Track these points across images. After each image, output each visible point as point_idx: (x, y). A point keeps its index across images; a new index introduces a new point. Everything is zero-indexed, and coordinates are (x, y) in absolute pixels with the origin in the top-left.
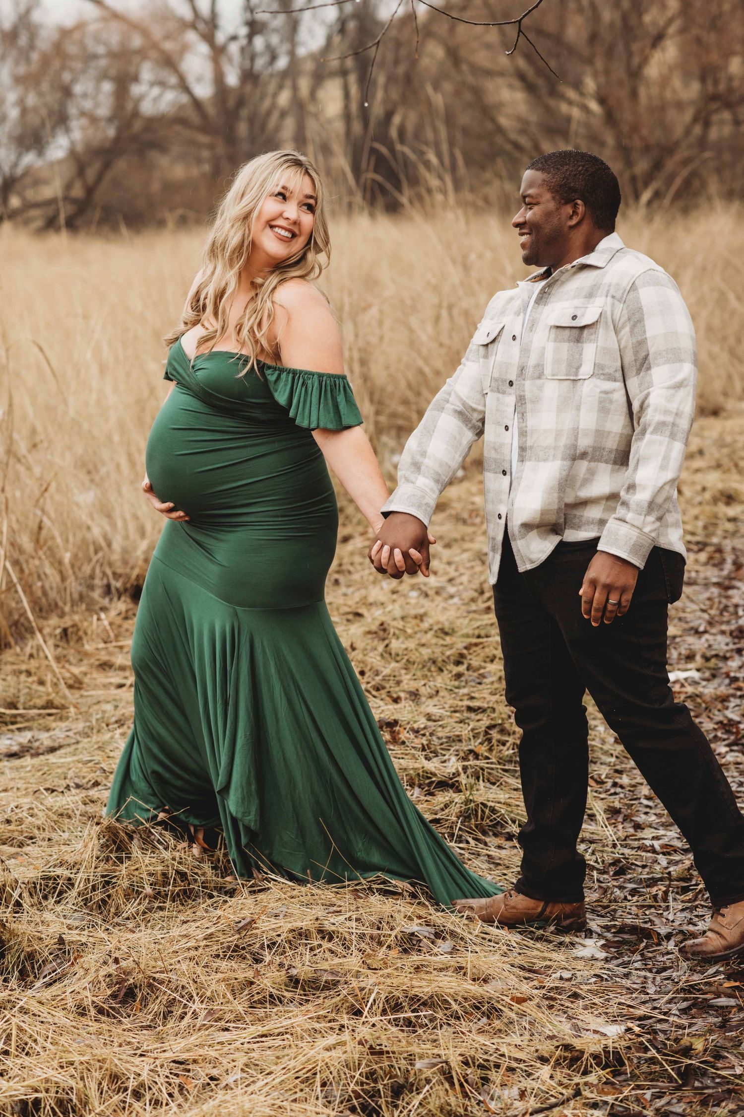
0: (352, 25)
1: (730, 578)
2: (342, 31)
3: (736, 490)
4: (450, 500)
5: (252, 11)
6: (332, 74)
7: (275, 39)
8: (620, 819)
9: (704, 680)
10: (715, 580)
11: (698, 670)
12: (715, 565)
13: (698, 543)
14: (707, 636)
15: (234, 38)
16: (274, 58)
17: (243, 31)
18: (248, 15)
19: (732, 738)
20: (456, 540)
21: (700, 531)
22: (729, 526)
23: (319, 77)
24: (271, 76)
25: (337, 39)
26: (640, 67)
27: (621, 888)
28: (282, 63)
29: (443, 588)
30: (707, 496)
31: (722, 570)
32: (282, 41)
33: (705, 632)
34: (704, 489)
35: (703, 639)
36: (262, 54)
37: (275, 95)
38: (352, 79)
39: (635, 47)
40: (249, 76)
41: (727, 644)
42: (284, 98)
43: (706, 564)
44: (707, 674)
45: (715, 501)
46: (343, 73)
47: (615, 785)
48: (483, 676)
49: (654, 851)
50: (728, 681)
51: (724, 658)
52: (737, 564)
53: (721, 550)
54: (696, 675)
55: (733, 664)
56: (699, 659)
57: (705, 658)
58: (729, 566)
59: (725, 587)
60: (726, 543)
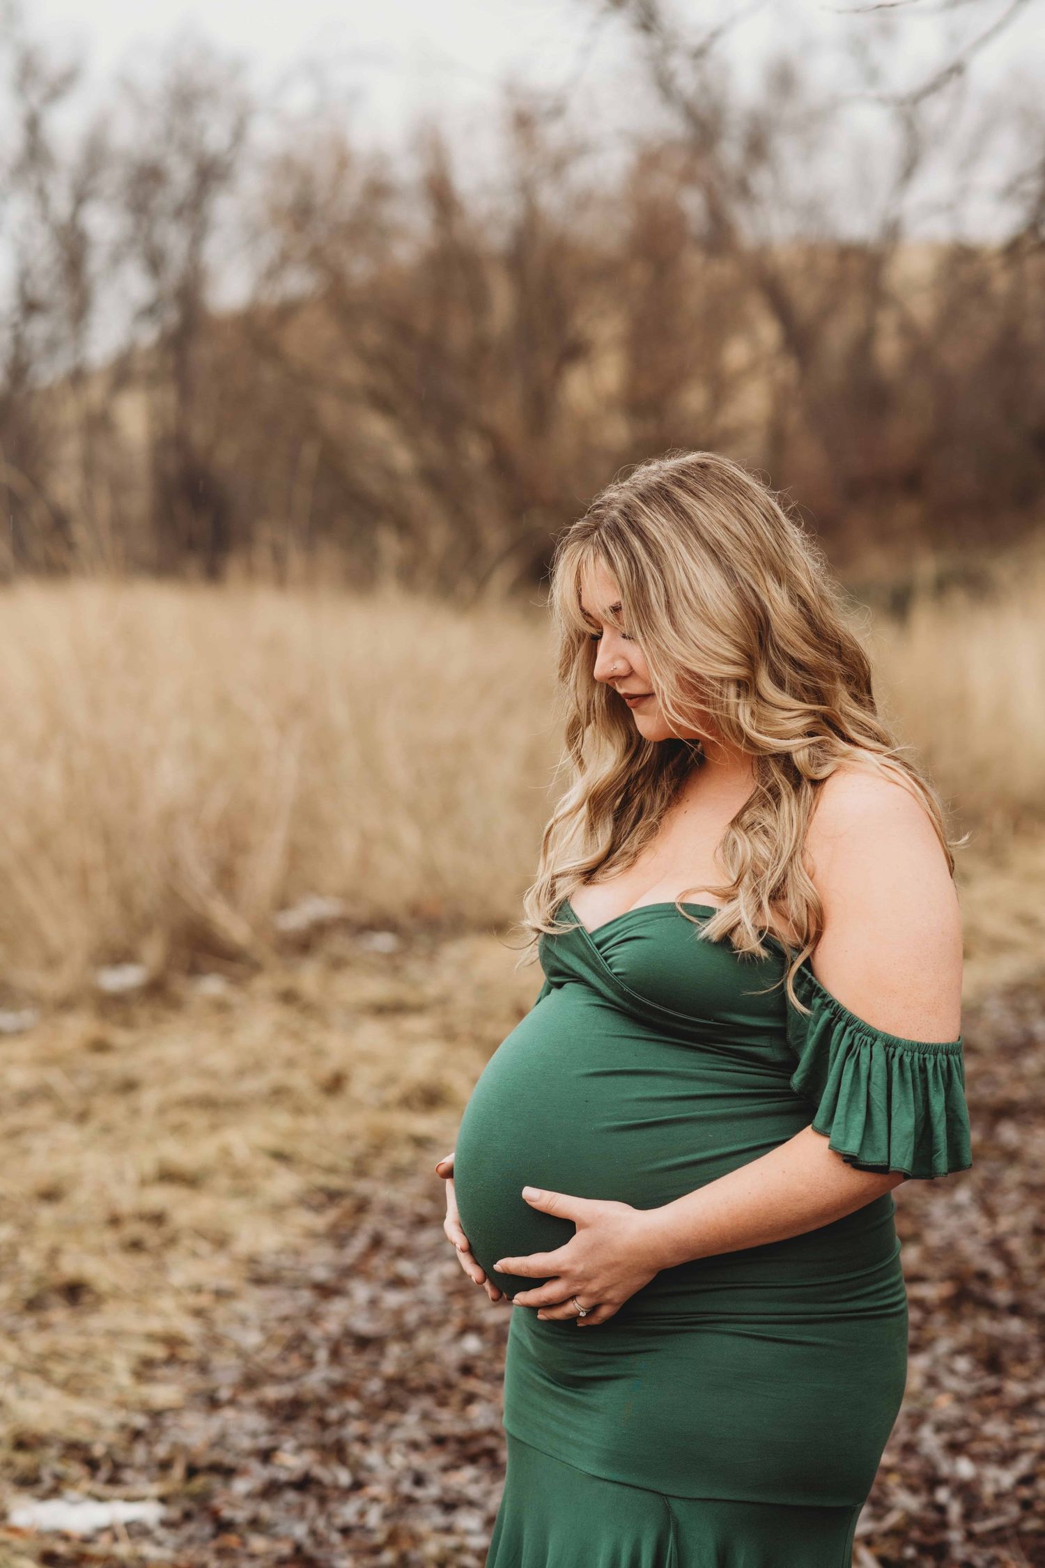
1: (350, 1272)
9: (167, 1526)
10: (318, 1274)
11: (163, 1500)
12: (334, 1241)
13: (328, 1190)
14: (228, 1414)
21: (345, 1164)
22: (406, 1156)
30: (393, 1093)
31: (342, 1252)
33: (232, 1402)
34: (392, 1077)
35: (216, 1422)
41: (254, 1436)
43: (320, 1237)
44: (177, 1513)
50: (208, 1529)
51: (227, 1472)
52: (377, 1242)
53: (362, 1207)
54: (149, 1513)
55: (241, 1486)
56: (178, 1472)
57: (192, 1472)
58: (359, 1244)
59: (326, 1291)
60: (383, 1193)
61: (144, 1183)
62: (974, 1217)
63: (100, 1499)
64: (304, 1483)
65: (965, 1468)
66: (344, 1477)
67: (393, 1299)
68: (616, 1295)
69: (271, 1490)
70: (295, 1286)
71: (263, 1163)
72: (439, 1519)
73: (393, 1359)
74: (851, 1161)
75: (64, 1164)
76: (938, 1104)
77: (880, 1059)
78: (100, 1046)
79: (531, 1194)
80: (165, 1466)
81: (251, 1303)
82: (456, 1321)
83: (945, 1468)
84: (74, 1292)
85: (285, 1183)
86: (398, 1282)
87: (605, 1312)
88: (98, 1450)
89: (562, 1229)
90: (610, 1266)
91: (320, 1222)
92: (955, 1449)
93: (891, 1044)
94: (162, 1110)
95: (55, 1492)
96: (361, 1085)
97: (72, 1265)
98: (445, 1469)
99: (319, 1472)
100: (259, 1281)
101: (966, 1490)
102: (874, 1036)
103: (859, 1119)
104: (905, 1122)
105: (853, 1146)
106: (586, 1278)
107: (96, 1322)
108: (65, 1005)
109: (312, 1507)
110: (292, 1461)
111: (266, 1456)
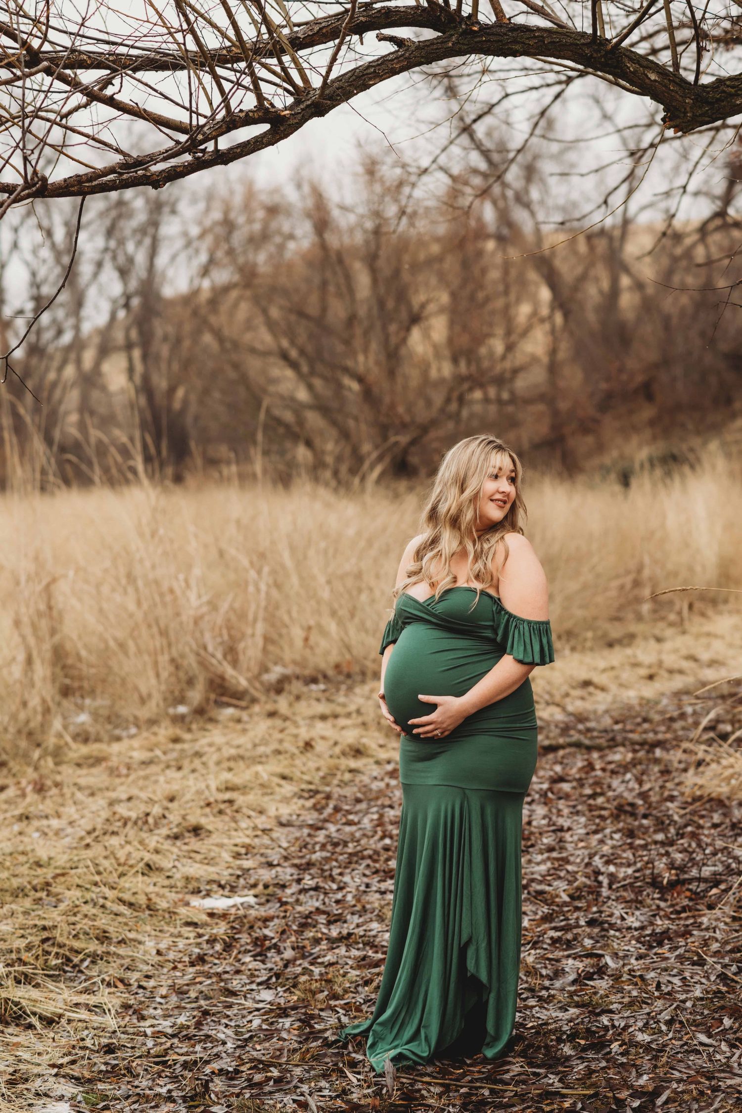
0: (135, 302)
1: (326, 821)
2: (127, 306)
3: (364, 745)
4: (111, 754)
5: (38, 287)
6: (117, 349)
7: (60, 314)
8: (130, 1013)
9: (259, 904)
10: (311, 822)
11: (256, 896)
12: (317, 810)
13: (311, 791)
14: (279, 869)
15: (21, 312)
16: (60, 332)
17: (29, 306)
18: (35, 291)
19: (258, 950)
20: (100, 790)
21: (317, 780)
22: (347, 776)
23: (104, 351)
24: (57, 349)
25: (122, 314)
26: (397, 348)
27: (106, 1064)
28: (67, 338)
29: (63, 830)
30: (337, 750)
31: (321, 814)
32: (67, 315)
33: (278, 865)
34: (336, 744)
35: (274, 872)
36: (48, 328)
37: (60, 369)
38: (137, 353)
39: (393, 328)
40: (36, 350)
41: (292, 875)
42: (70, 371)
43: (309, 809)
44: (263, 900)
45: (344, 753)
46: (129, 347)
47: (140, 987)
48: (59, 901)
49: (146, 1035)
50: (278, 905)
51: (283, 887)
52: (337, 809)
53: (328, 797)
54: (252, 900)
55: (289, 891)
56: (260, 887)
57: (266, 886)
58: (329, 810)
59: (316, 828)
60: (336, 791)
61: (219, 790)
62: (633, 784)
63: (229, 897)
64: (316, 889)
65: (612, 869)
66: (335, 886)
67: (348, 829)
68: (451, 727)
69: (301, 891)
70: (301, 827)
71: (277, 780)
72: (378, 896)
73: (351, 848)
74: (520, 662)
75: (175, 787)
76: (545, 641)
77: (527, 628)
78: (176, 740)
79: (420, 697)
80: (254, 886)
81: (279, 833)
82: (380, 833)
83: (603, 870)
84: (196, 830)
85: (288, 789)
86: (350, 823)
87: (446, 733)
88: (223, 882)
89: (433, 707)
90: (450, 717)
91: (309, 803)
92: (608, 863)
93: (529, 622)
94: (218, 763)
95: (208, 895)
96: (320, 747)
97: (193, 820)
98: (379, 882)
99: (321, 884)
100: (282, 825)
101: (612, 877)
102: (523, 621)
103: (522, 648)
104: (537, 648)
105: (521, 657)
106: (442, 723)
107: (208, 841)
108: (152, 722)
109: (322, 897)
110: (308, 882)
111: (299, 881)
